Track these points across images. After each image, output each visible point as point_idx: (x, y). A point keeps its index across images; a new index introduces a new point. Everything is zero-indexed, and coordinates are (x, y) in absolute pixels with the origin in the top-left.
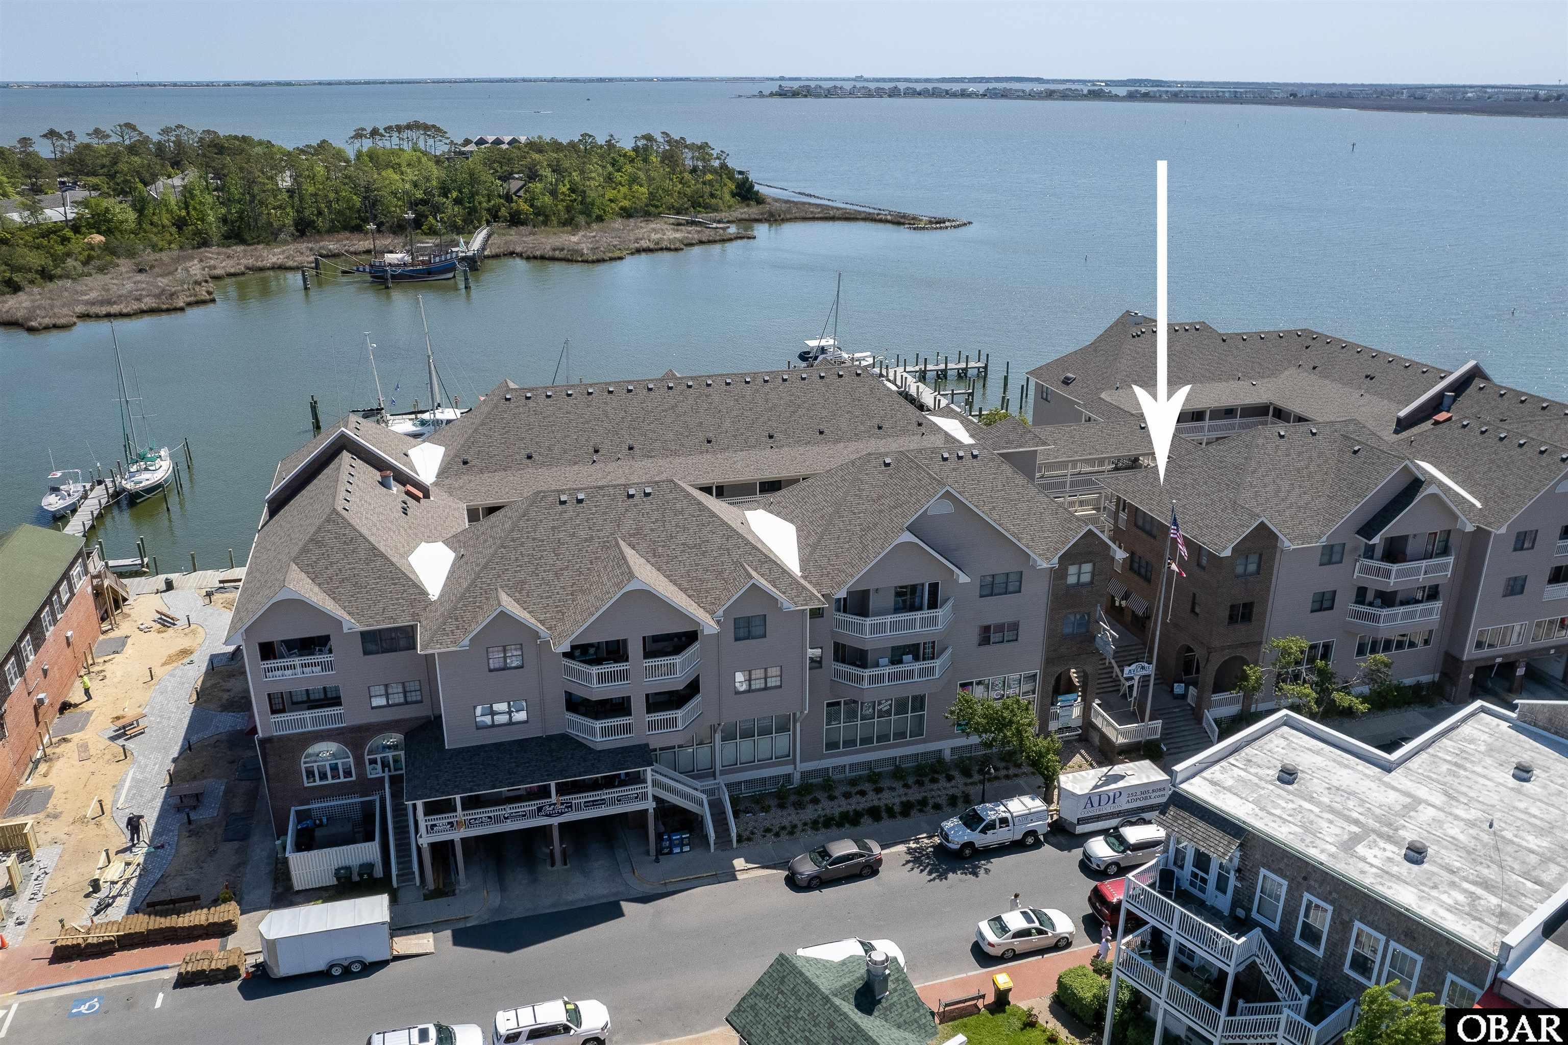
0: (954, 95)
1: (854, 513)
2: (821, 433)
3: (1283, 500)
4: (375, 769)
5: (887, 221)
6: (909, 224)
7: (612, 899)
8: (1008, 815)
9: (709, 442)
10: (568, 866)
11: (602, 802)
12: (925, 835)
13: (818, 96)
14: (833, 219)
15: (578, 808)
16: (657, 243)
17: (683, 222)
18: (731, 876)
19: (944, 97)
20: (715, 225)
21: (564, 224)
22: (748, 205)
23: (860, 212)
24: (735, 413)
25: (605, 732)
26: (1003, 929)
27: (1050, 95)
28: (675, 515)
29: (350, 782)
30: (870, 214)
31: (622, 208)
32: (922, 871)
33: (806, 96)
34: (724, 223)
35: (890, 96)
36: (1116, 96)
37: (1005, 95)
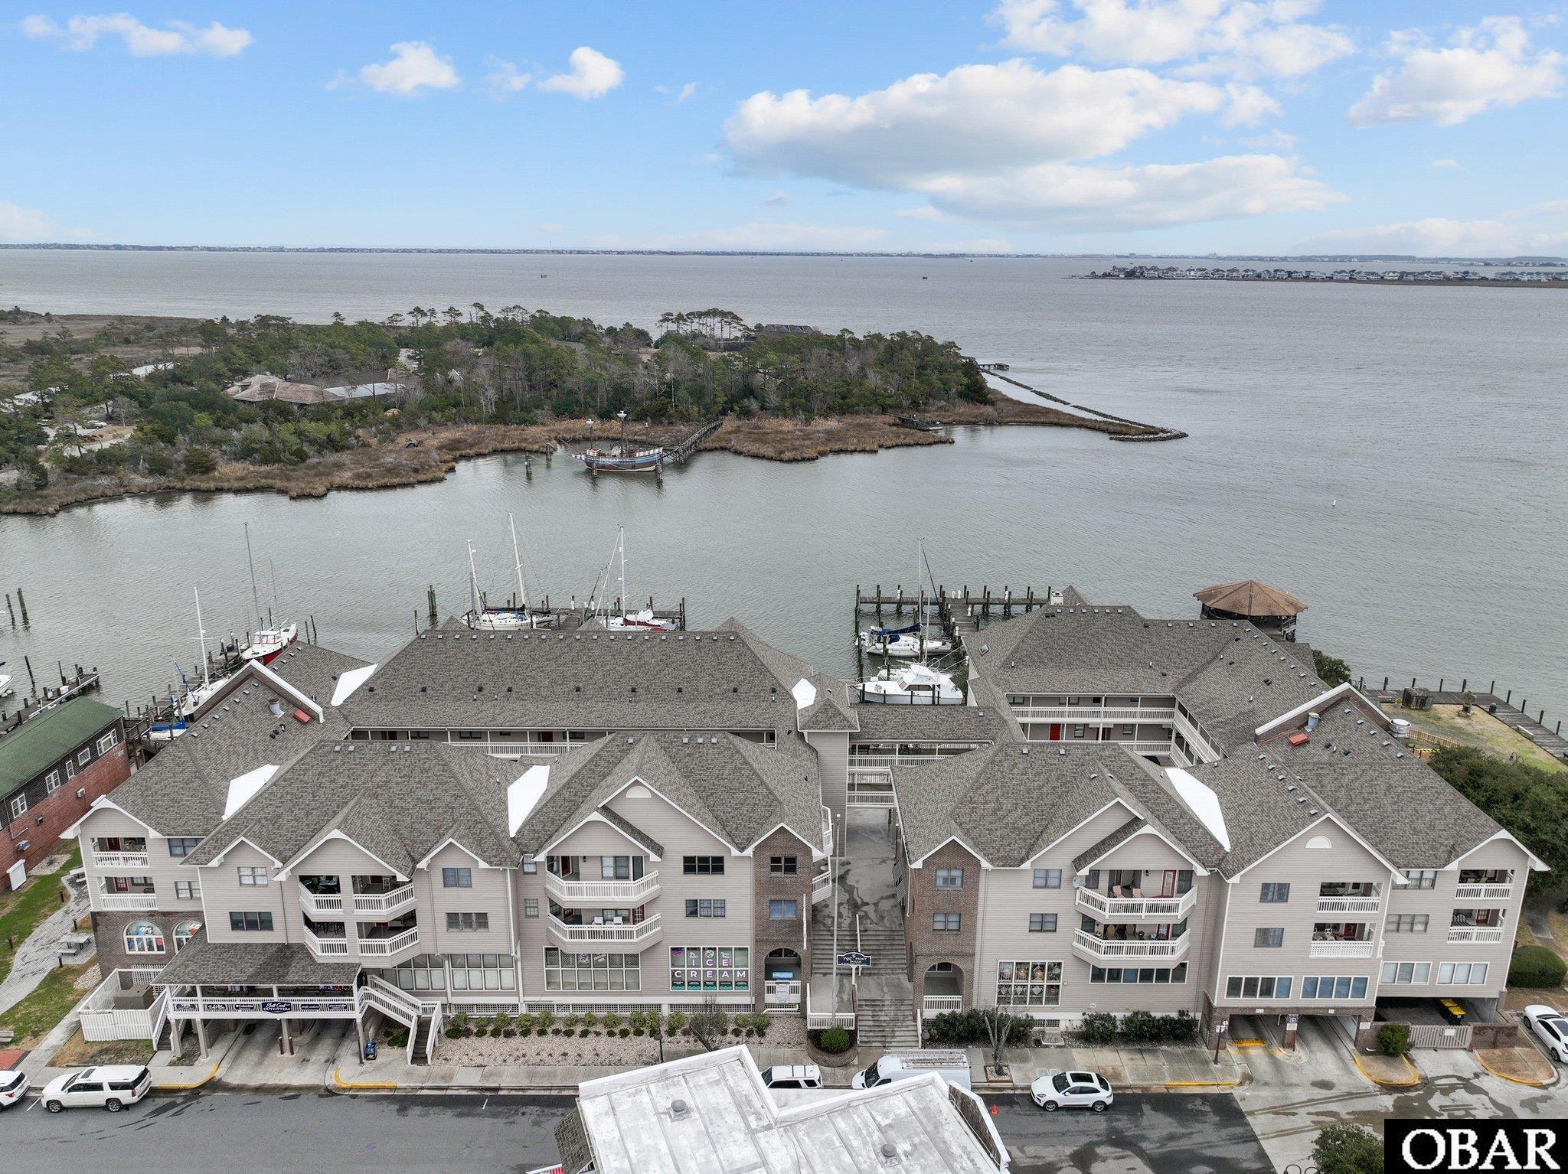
1: (583, 786)
3: (1000, 819)
10: (293, 1055)
11: (316, 1007)
15: (296, 1009)
25: (325, 947)
28: (422, 773)
29: (161, 955)
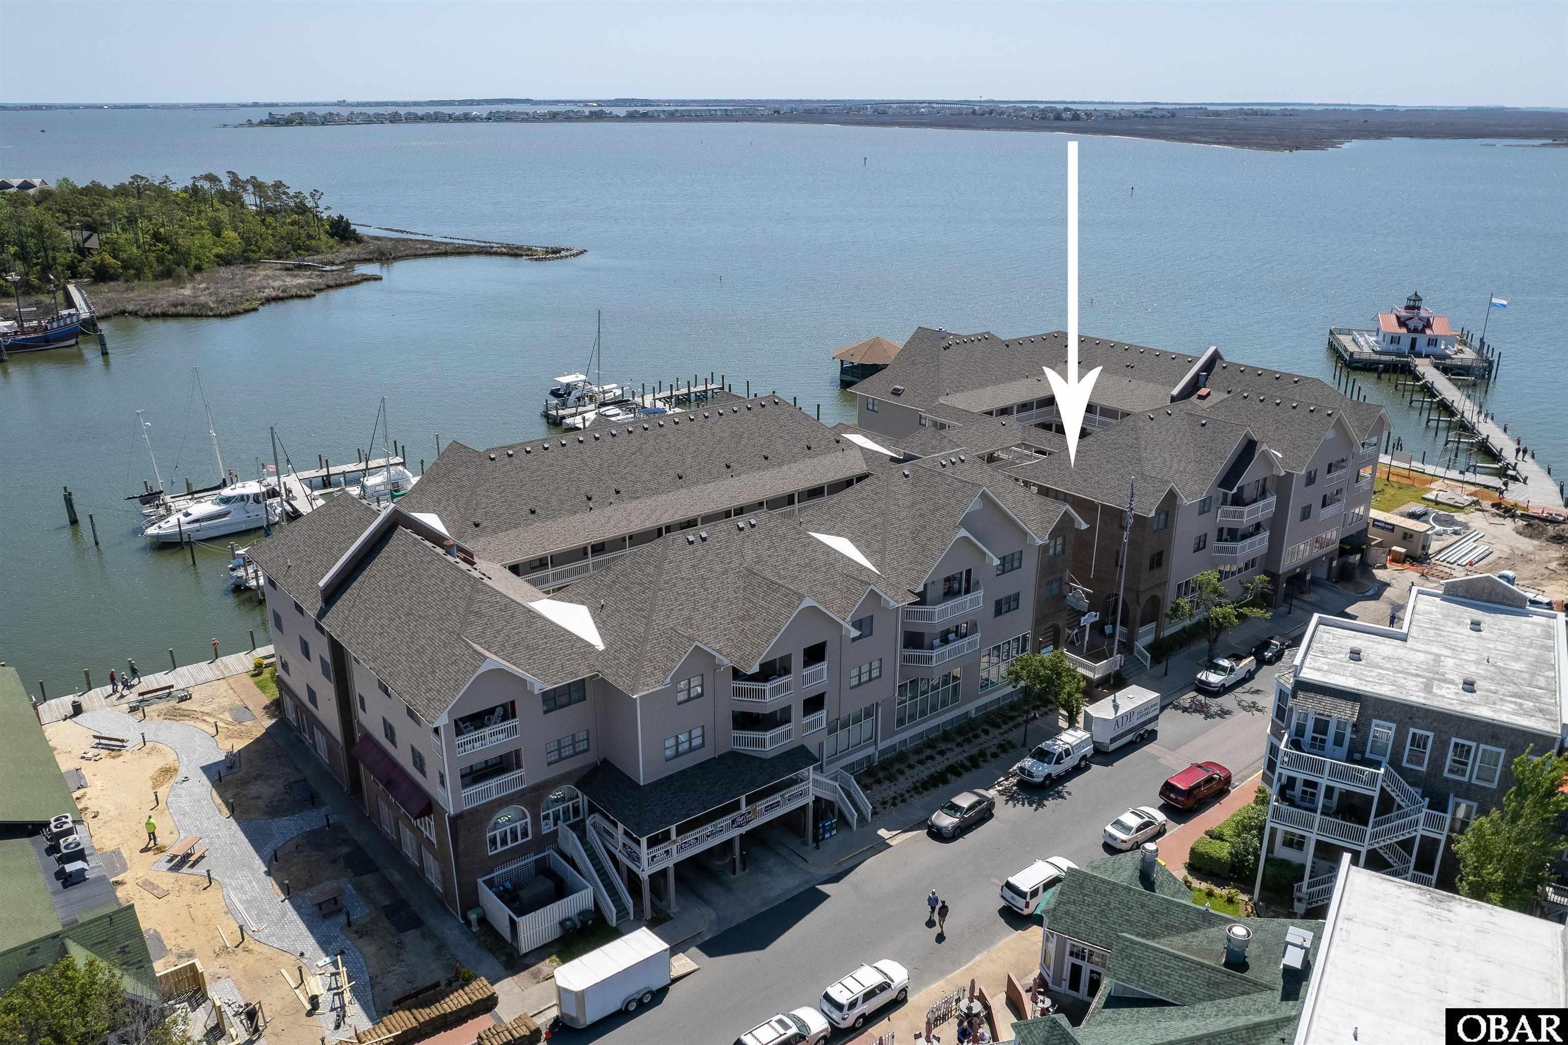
0: (458, 119)
1: (900, 520)
2: (766, 458)
4: (547, 824)
5: (502, 254)
6: (527, 255)
7: (807, 886)
8: (1067, 746)
9: (680, 478)
10: (747, 870)
11: (777, 804)
12: (1002, 779)
13: (314, 123)
14: (445, 254)
15: (761, 814)
16: (284, 291)
17: (291, 266)
18: (884, 845)
19: (447, 121)
20: (328, 268)
21: (158, 277)
22: (348, 245)
23: (471, 246)
24: (692, 449)
25: (773, 740)
26: (1126, 829)
27: (554, 117)
28: (781, 540)
29: (527, 842)
30: (482, 247)
31: (217, 256)
32: (1023, 805)
33: (301, 124)
34: (337, 265)
35: (391, 122)
36: (617, 116)
37: (509, 118)
